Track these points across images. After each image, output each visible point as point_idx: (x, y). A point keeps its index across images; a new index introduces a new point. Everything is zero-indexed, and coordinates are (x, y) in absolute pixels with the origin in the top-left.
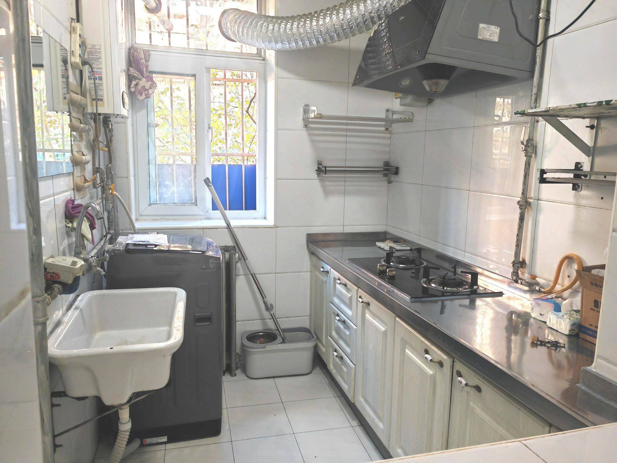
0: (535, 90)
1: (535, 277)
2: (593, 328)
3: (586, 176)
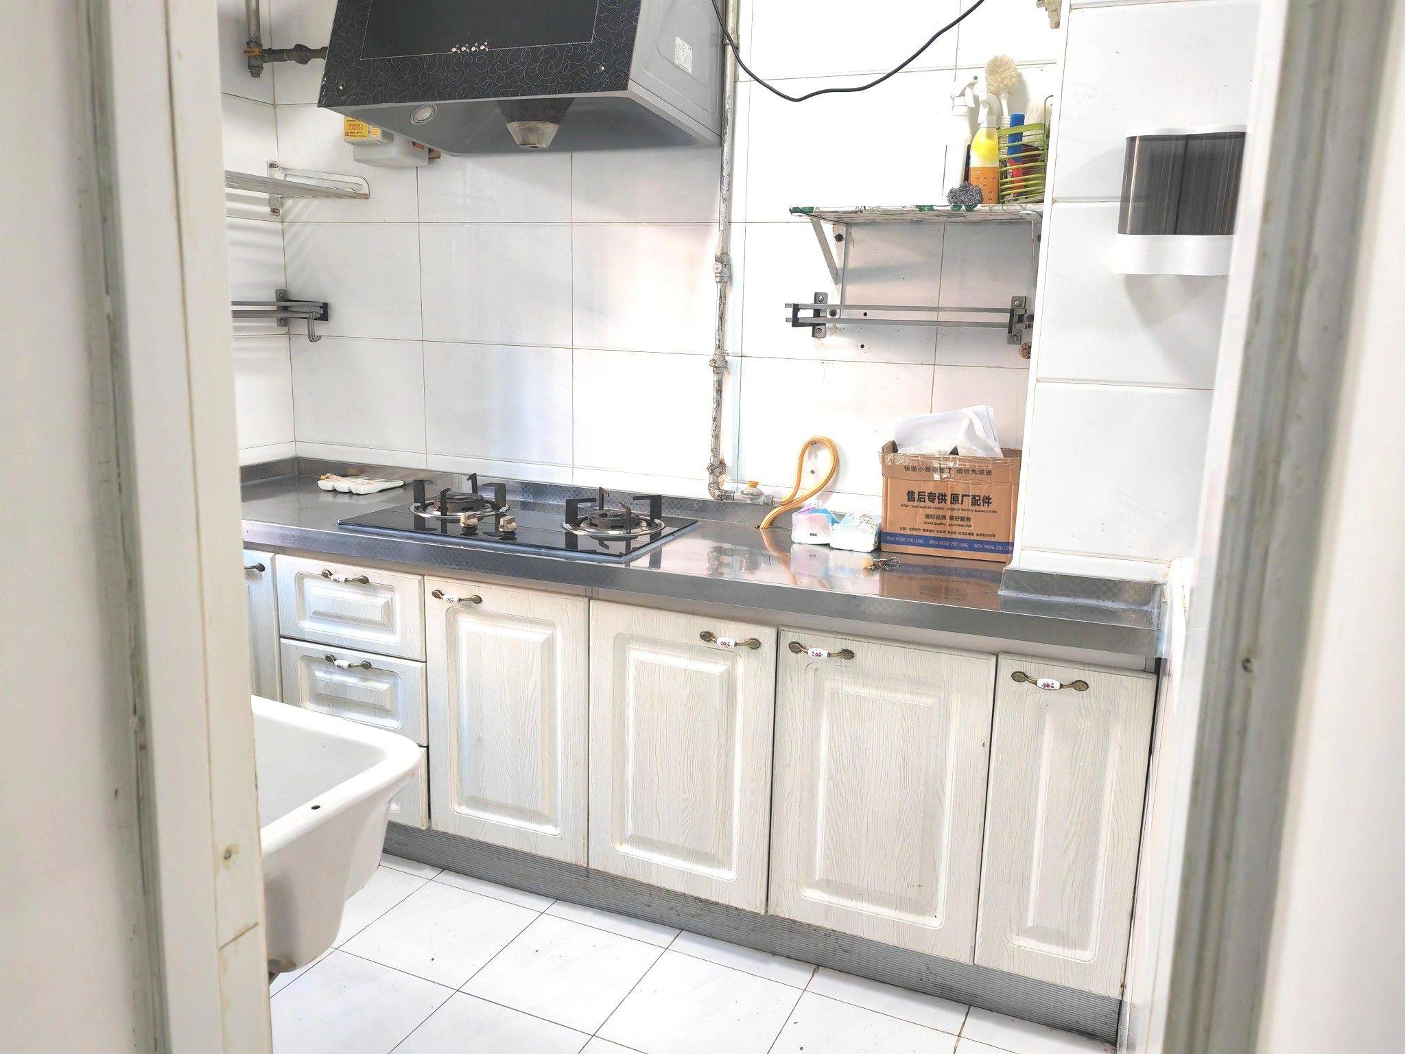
1: (754, 484)
2: (907, 532)
3: (833, 313)
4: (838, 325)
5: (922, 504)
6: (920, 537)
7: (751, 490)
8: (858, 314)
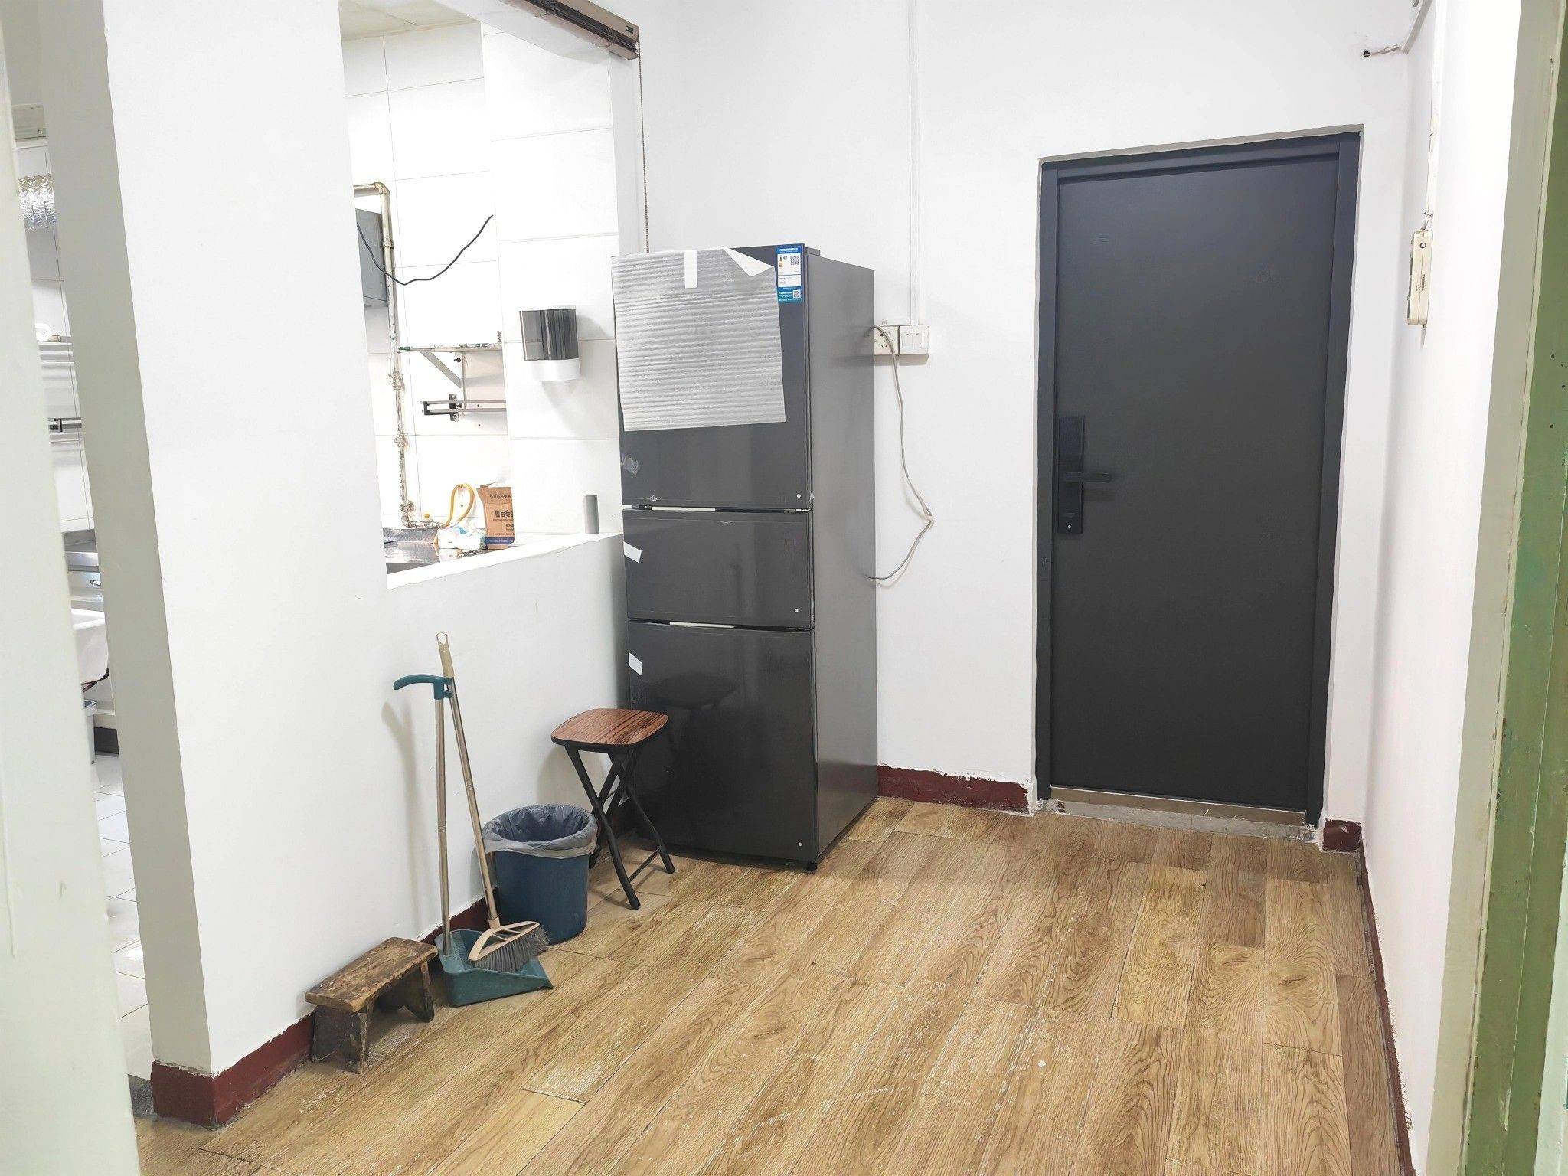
0: (392, 321)
1: (428, 516)
2: (498, 536)
3: (461, 406)
4: (465, 413)
5: (504, 518)
6: (504, 539)
7: (425, 519)
8: (475, 406)
